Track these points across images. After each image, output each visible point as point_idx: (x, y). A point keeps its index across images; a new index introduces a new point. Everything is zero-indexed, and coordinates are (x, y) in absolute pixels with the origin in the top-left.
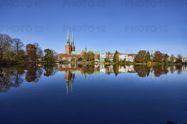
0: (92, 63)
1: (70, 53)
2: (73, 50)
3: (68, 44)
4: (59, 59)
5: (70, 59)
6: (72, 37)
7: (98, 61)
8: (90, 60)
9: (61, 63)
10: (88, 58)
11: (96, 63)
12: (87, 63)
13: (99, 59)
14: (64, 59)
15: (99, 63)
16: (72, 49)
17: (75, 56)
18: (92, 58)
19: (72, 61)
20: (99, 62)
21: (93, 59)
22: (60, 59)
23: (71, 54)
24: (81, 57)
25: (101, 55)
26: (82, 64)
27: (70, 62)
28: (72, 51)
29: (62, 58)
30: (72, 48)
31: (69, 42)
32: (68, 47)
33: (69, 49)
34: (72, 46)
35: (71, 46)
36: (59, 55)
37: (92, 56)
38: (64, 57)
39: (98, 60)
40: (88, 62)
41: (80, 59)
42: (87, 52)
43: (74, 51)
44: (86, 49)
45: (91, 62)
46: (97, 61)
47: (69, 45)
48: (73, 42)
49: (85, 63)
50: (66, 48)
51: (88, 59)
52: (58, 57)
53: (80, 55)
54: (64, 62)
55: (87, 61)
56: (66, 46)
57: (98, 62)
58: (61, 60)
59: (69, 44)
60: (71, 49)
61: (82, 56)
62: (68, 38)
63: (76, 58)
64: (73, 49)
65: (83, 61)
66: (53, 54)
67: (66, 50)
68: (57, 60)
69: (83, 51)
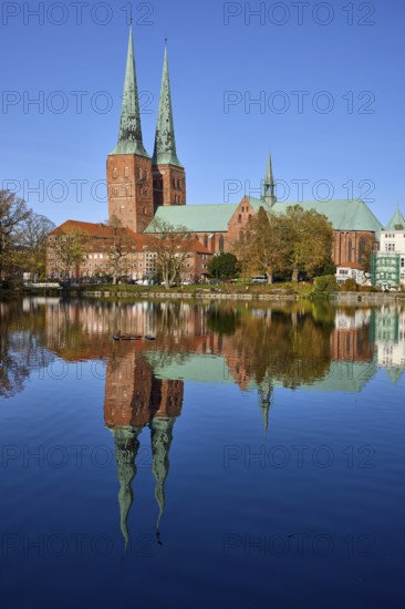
0: (312, 298)
1: (145, 216)
2: (167, 197)
3: (131, 149)
4: (55, 264)
5: (140, 266)
6: (163, 92)
7: (359, 281)
8: (303, 276)
9: (73, 292)
10: (287, 258)
11: (347, 298)
12: (278, 297)
13: (368, 265)
14: (95, 262)
15: (367, 298)
16: (157, 185)
17: (187, 240)
18: (317, 259)
19: (158, 279)
20: (373, 290)
21: (327, 268)
22: (62, 265)
23: (150, 229)
24: (227, 248)
25: (383, 240)
26: (240, 302)
27: (147, 289)
28: (158, 201)
29: (78, 259)
30: (158, 181)
31: (137, 136)
32: (129, 170)
33: (140, 185)
34: (164, 160)
35: (155, 167)
36: (59, 232)
37: (318, 244)
38: (98, 250)
39: (360, 278)
40: (282, 288)
41: (224, 269)
42: (279, 209)
43: (179, 200)
44: (270, 186)
45: (306, 289)
46: (351, 285)
47: (139, 156)
48: (171, 135)
49: (258, 299)
50: (112, 177)
51: (281, 266)
52: (50, 251)
53: (220, 237)
54: (94, 288)
55: (276, 280)
56: (112, 163)
57: (366, 289)
58: (71, 274)
59: (140, 146)
60: (150, 189)
61: (239, 244)
62: (127, 99)
63: (191, 262)
64: (167, 184)
65: (242, 280)
66: (10, 223)
67: (112, 194)
68: (41, 272)
69: (244, 207)
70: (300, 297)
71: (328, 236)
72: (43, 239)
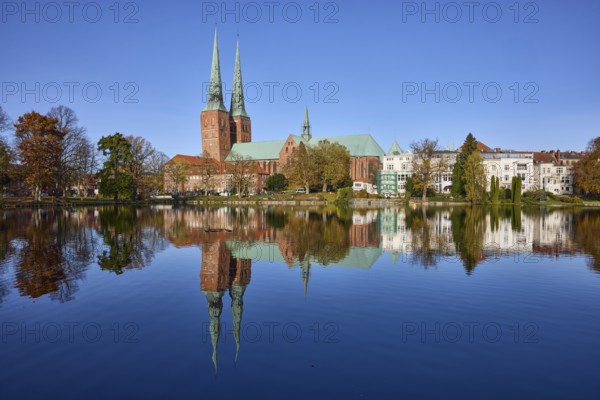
0: (337, 203)
1: (225, 150)
2: (239, 137)
3: (216, 107)
4: (169, 184)
5: (222, 184)
6: (237, 69)
7: (369, 191)
8: (330, 188)
9: (181, 202)
10: (319, 176)
11: (361, 203)
12: (313, 202)
13: (375, 180)
14: (194, 181)
15: (375, 203)
16: (233, 130)
17: (252, 165)
18: (340, 176)
19: (234, 191)
20: (379, 197)
21: (346, 182)
22: (173, 184)
23: (228, 159)
24: (279, 170)
25: (385, 162)
26: (288, 206)
27: (227, 199)
28: (233, 140)
29: (183, 180)
30: (233, 127)
31: (220, 98)
32: (215, 120)
33: (221, 130)
34: (237, 113)
35: (231, 118)
36: (172, 162)
37: (340, 165)
38: (195, 174)
39: (370, 188)
40: (316, 196)
41: (277, 184)
42: (313, 143)
43: (247, 139)
44: (307, 127)
45: (331, 197)
46: (364, 194)
47: (221, 112)
48: (241, 97)
49: (300, 203)
50: (204, 126)
51: (315, 183)
52: (167, 177)
53: (274, 163)
54: (193, 198)
55: (313, 191)
56: (204, 116)
57: (374, 196)
58: (179, 189)
59: (222, 105)
60: (228, 132)
61: (287, 167)
62: (214, 75)
63: (255, 180)
64: (239, 129)
65: (289, 191)
66: (142, 158)
67: (205, 136)
68: (161, 188)
69: (290, 142)
70: (329, 202)
71: (347, 160)
72: (162, 167)
